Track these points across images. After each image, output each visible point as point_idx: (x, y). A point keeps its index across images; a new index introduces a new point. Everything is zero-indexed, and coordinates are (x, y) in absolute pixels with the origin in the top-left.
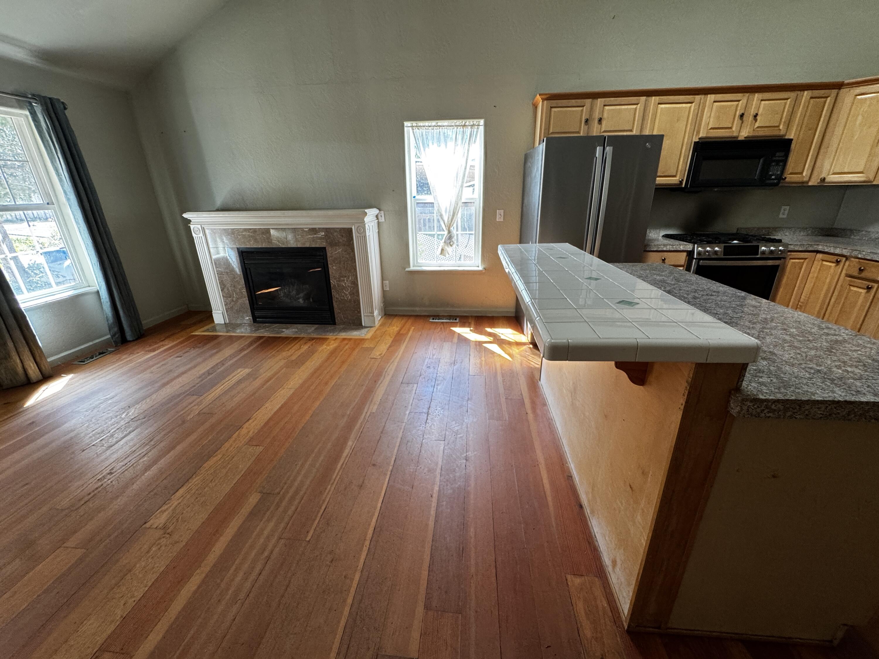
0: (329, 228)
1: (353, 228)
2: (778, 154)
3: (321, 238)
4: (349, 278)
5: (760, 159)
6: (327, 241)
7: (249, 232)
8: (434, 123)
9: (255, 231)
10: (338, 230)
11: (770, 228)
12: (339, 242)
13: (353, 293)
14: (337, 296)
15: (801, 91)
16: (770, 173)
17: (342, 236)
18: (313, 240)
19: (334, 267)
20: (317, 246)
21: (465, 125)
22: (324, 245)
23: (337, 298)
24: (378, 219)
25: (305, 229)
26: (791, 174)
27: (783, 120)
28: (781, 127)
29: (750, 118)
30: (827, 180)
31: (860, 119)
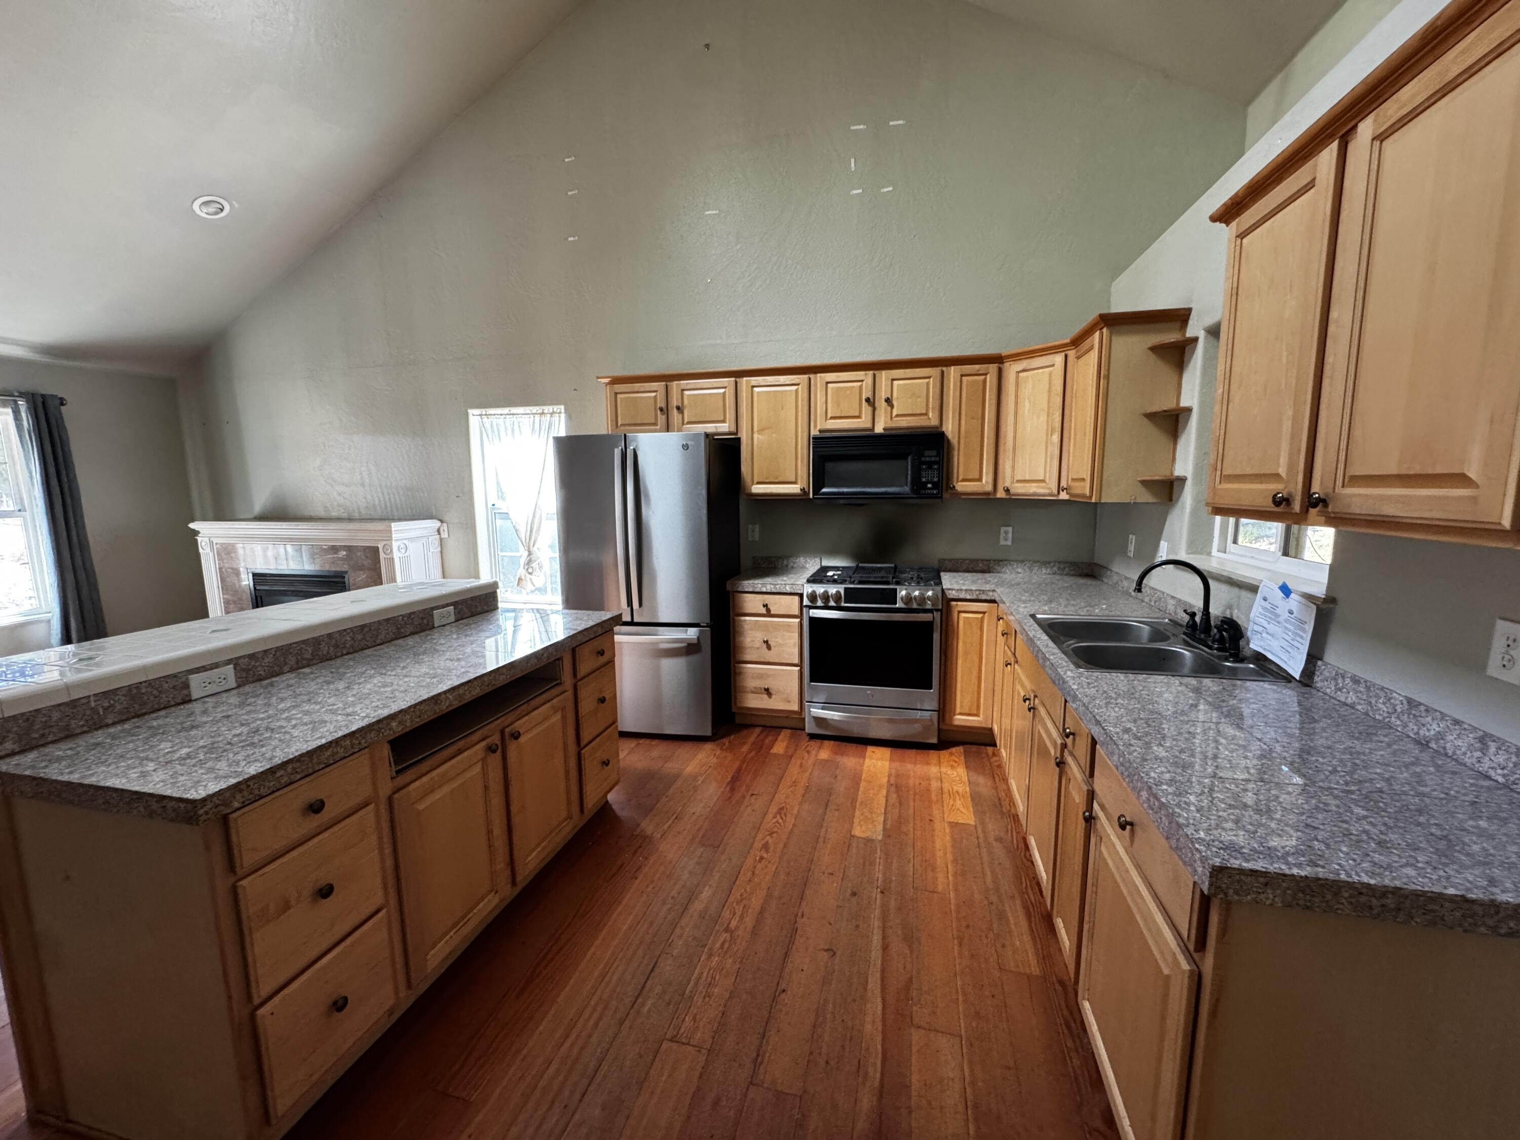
0: (352, 547)
1: (380, 547)
2: (927, 453)
3: (342, 559)
5: (906, 459)
6: (348, 562)
8: (506, 410)
10: (361, 549)
11: (989, 560)
12: (363, 565)
15: (946, 366)
16: (924, 480)
17: (367, 556)
18: (333, 561)
20: (338, 570)
21: (543, 413)
22: (345, 568)
24: (439, 534)
26: (964, 480)
27: (931, 406)
28: (931, 415)
29: (882, 403)
30: (1012, 491)
31: (1027, 405)
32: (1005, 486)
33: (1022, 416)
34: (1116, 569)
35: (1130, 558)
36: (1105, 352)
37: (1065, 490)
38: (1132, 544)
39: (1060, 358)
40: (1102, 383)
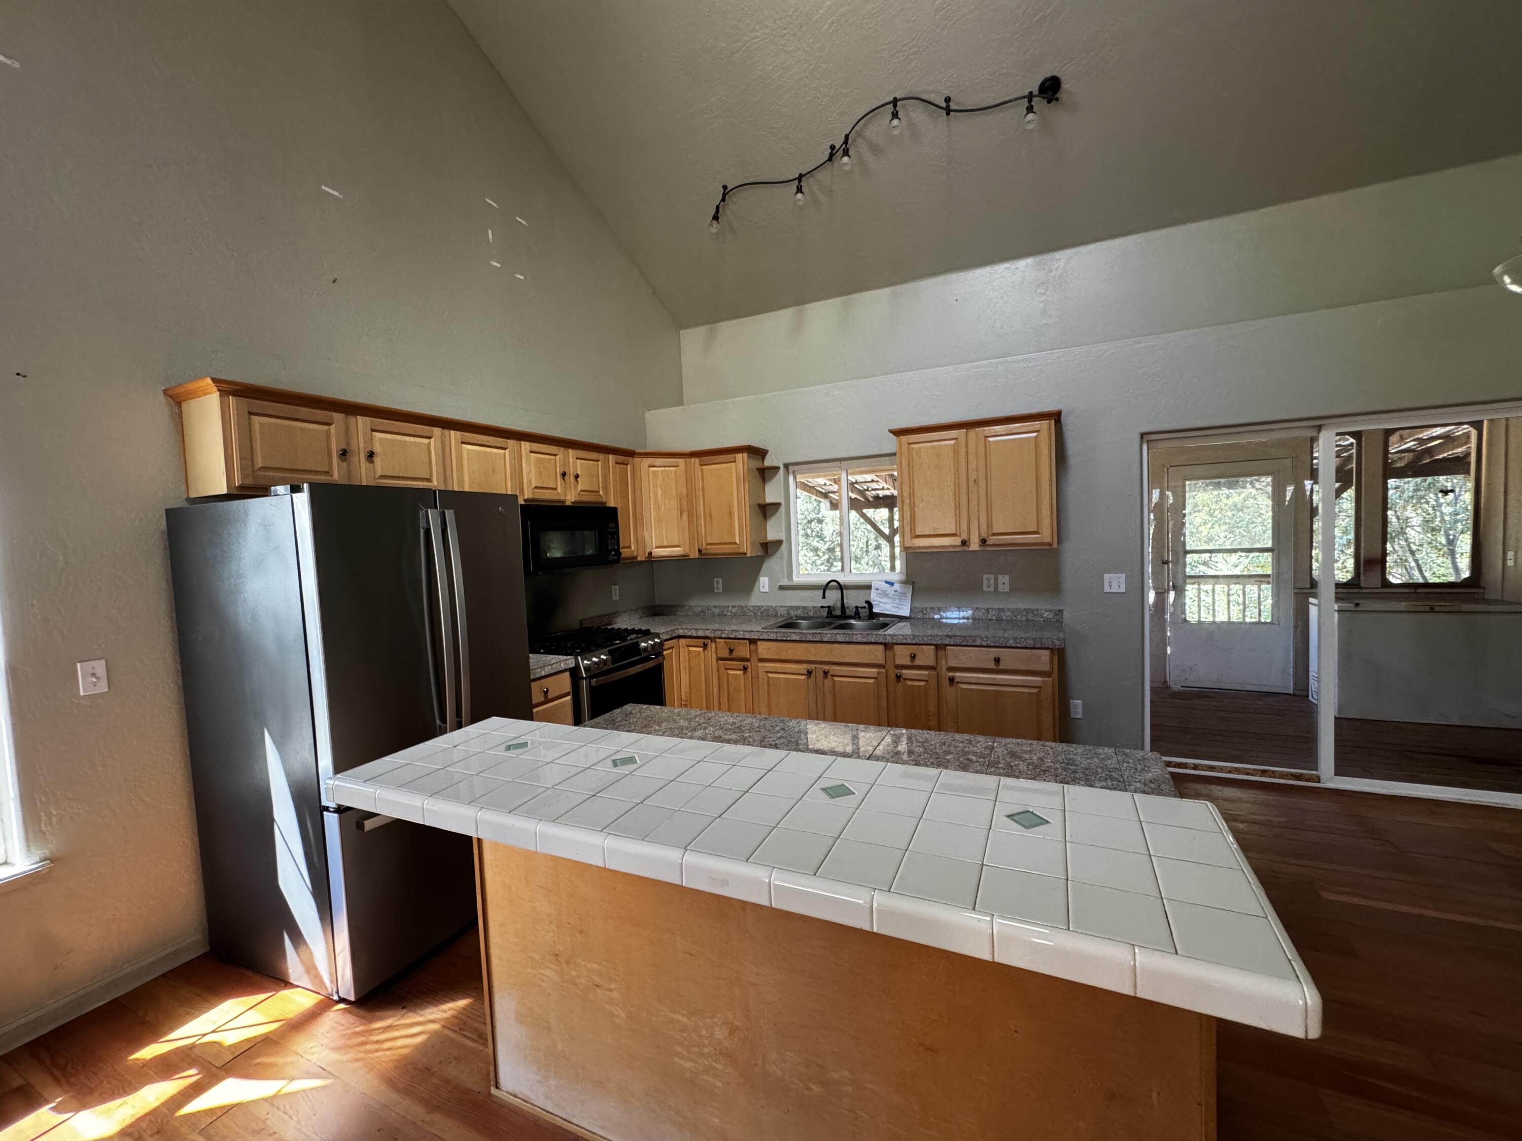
2: (609, 525)
5: (595, 531)
15: (606, 453)
16: (610, 548)
27: (600, 484)
28: (601, 493)
29: (572, 479)
30: (653, 554)
31: (659, 490)
32: (648, 551)
33: (656, 499)
34: (697, 603)
35: (718, 593)
36: (746, 467)
37: (700, 551)
38: (719, 584)
39: (681, 461)
40: (747, 484)
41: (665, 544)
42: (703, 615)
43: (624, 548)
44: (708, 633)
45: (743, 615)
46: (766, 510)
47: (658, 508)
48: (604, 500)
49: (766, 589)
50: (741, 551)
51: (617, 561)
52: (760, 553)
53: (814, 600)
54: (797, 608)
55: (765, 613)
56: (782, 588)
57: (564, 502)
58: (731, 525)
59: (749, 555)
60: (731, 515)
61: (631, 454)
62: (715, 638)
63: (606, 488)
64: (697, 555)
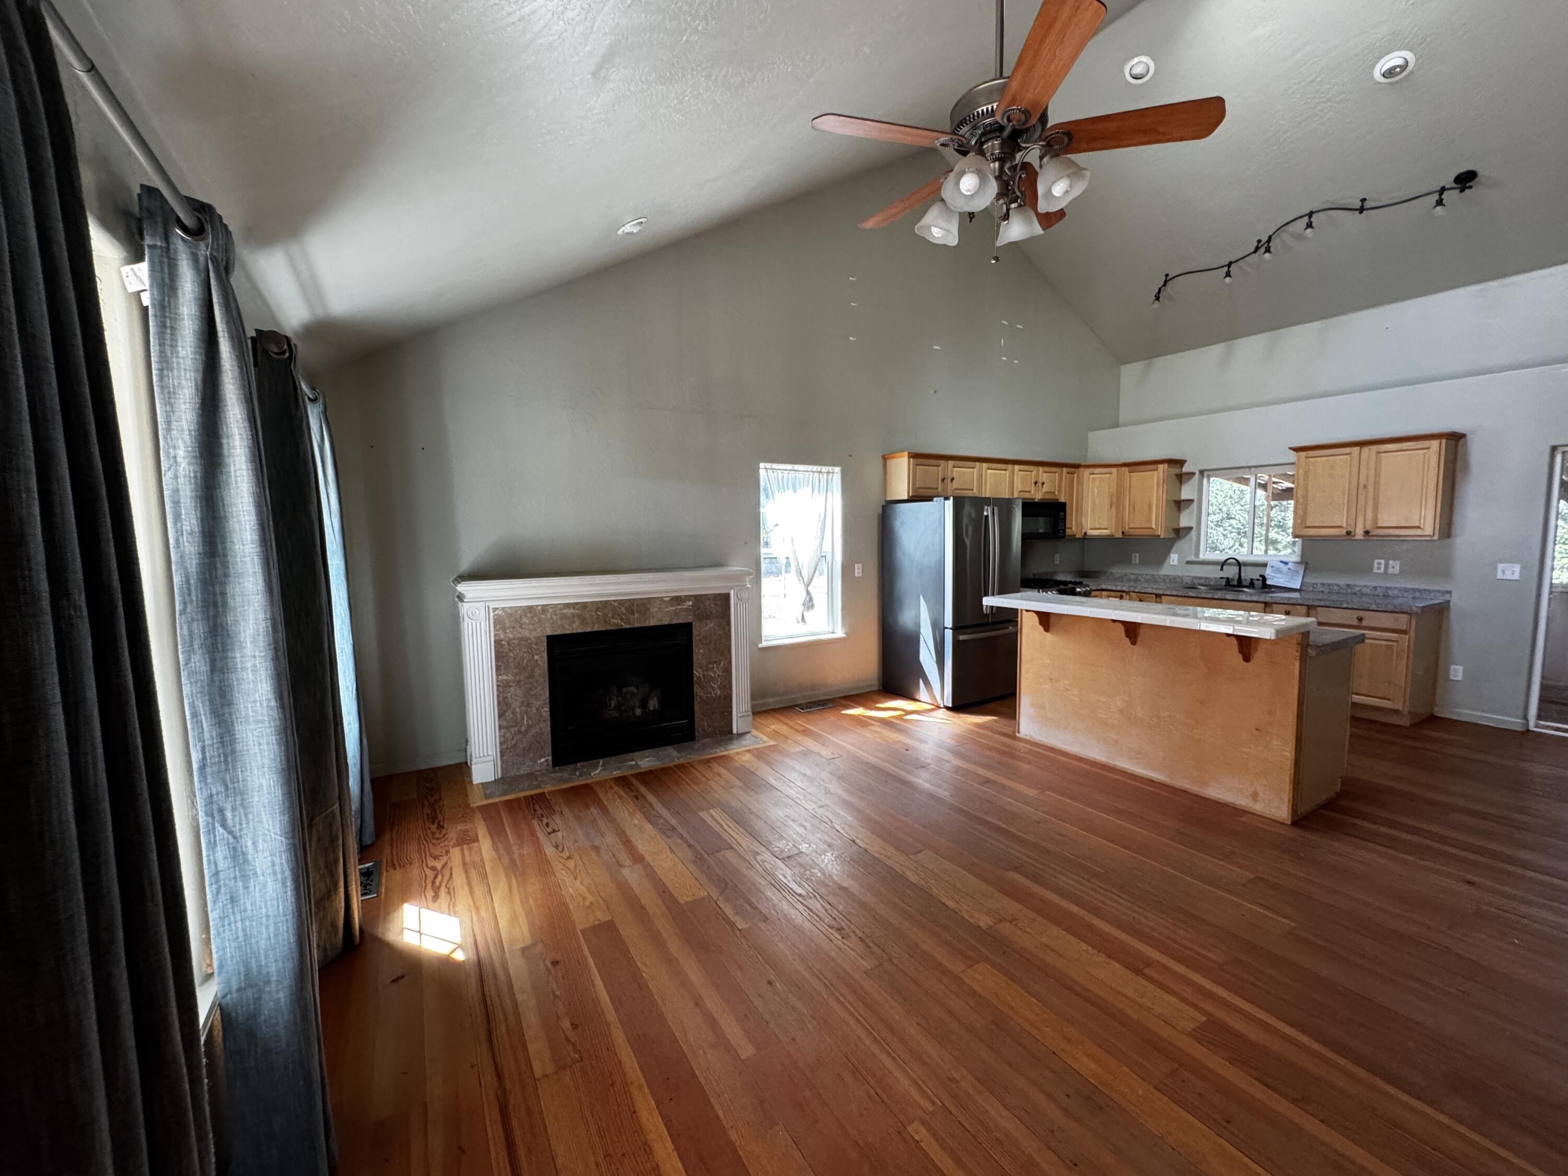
0: (700, 596)
1: (732, 592)
2: (1060, 513)
3: (686, 610)
4: (720, 664)
6: (694, 613)
7: (574, 608)
8: (789, 467)
9: (584, 606)
10: (712, 597)
12: (711, 614)
13: (725, 686)
14: (702, 694)
16: (1059, 528)
17: (717, 605)
18: (676, 613)
19: (701, 651)
20: (681, 621)
22: (690, 619)
23: (701, 697)
25: (665, 599)
28: (1056, 493)
29: (1040, 485)
30: (1088, 534)
31: (1096, 491)
32: (1084, 531)
33: (1093, 496)
34: (1118, 571)
35: (1136, 565)
36: (1165, 474)
37: (1123, 533)
38: (1136, 558)
39: (1114, 470)
40: (1165, 486)
41: (1097, 527)
42: (1121, 579)
43: (1069, 528)
44: (1124, 589)
45: (1154, 580)
46: (1180, 505)
47: (1094, 502)
48: (1058, 497)
49: (1176, 563)
50: (1156, 533)
51: (1064, 537)
52: (1172, 535)
53: (1214, 573)
54: (1200, 578)
55: (1174, 580)
56: (1189, 563)
57: (1033, 499)
58: (1150, 514)
59: (1162, 537)
60: (1150, 507)
61: (1077, 466)
62: (1130, 592)
63: (1059, 491)
64: (1120, 536)
